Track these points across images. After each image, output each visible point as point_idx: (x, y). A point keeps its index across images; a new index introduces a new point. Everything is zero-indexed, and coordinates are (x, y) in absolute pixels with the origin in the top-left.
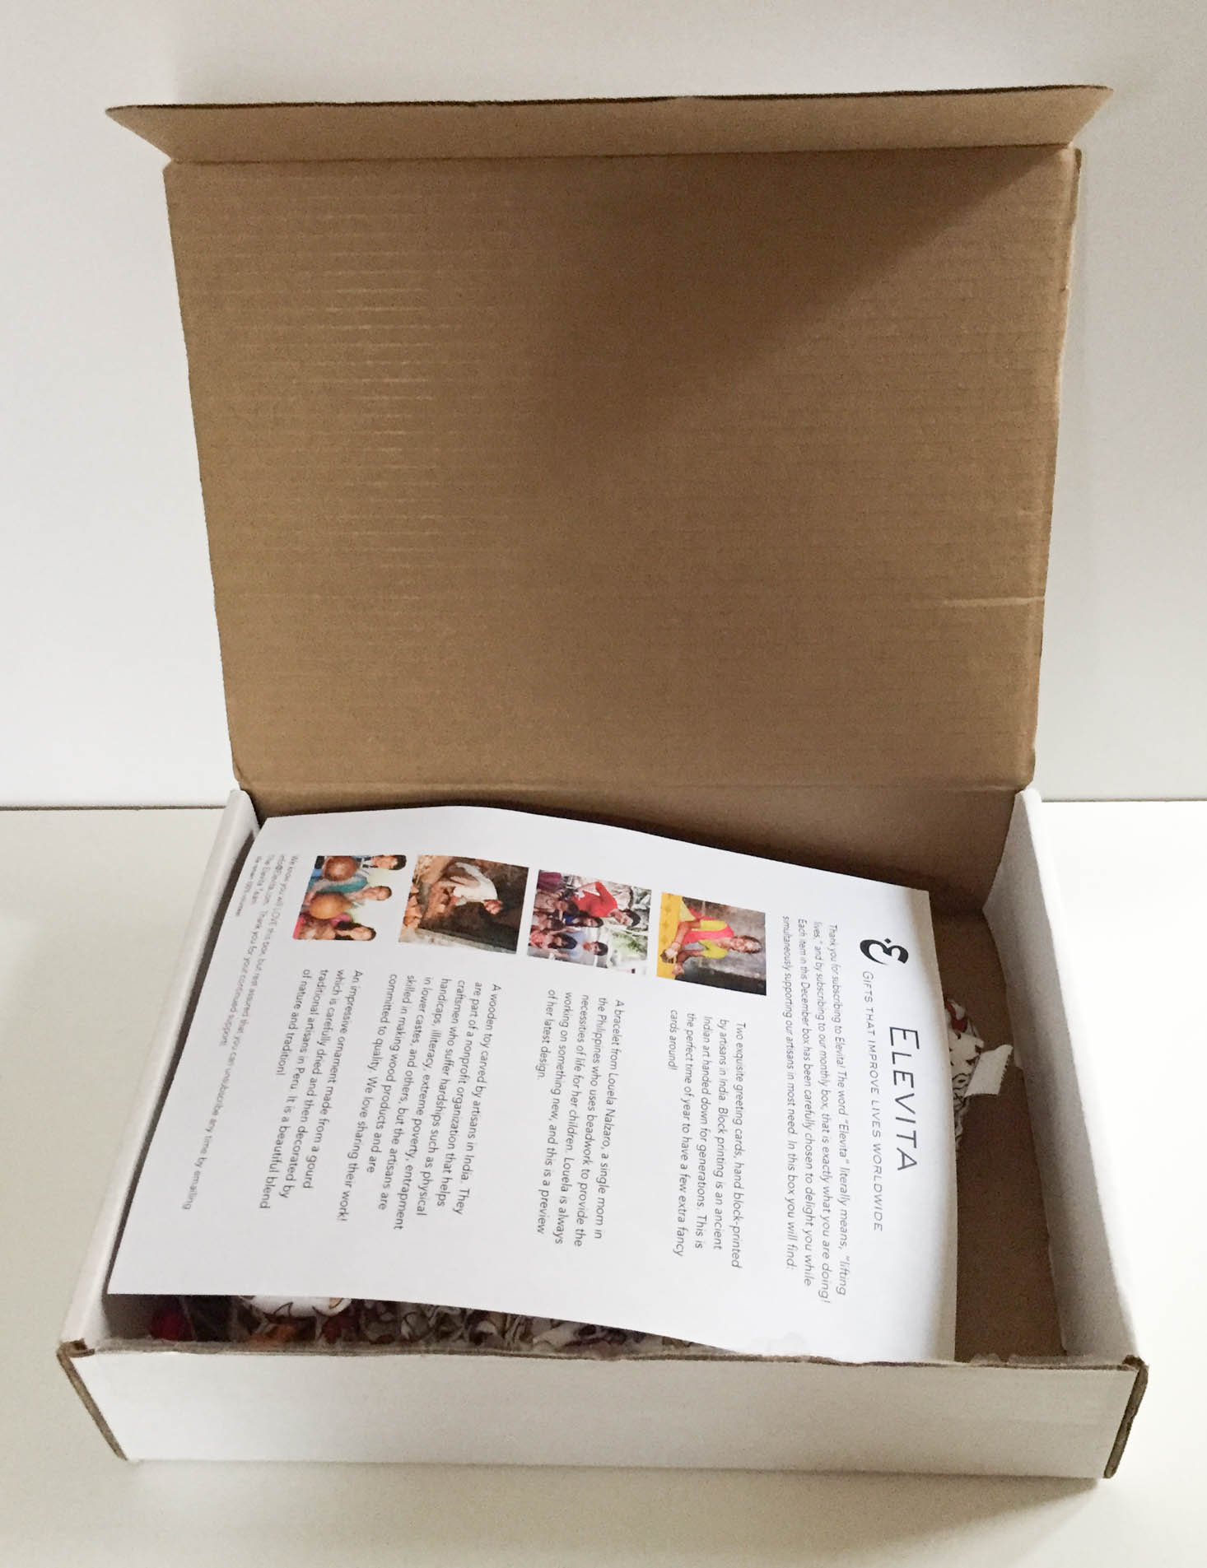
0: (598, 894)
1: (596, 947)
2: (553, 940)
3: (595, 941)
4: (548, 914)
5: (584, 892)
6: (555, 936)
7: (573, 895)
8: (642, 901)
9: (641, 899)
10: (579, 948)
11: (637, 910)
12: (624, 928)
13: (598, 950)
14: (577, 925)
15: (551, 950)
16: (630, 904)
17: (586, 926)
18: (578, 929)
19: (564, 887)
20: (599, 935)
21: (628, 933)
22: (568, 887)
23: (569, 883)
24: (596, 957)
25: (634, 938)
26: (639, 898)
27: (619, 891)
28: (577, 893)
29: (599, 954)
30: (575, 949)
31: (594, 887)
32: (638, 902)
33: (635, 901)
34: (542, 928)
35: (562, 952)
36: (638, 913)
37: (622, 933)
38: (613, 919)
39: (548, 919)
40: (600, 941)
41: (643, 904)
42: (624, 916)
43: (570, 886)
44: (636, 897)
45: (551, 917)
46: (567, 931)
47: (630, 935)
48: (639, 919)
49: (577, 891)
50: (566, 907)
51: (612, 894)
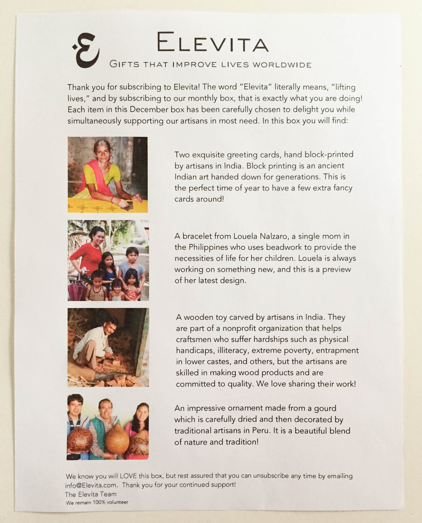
0: (81, 258)
1: (132, 255)
2: (132, 285)
3: (125, 256)
4: (108, 290)
5: (81, 268)
6: (128, 284)
7: (85, 275)
8: (80, 226)
9: (78, 227)
10: (133, 267)
11: (89, 229)
12: (107, 238)
13: (133, 253)
14: (114, 271)
15: (141, 285)
16: (85, 234)
17: (113, 264)
18: (118, 269)
19: (80, 282)
20: (118, 254)
21: (112, 234)
22: (79, 280)
23: (76, 279)
24: (140, 254)
25: (115, 230)
26: (77, 228)
27: (74, 243)
28: (83, 272)
29: (137, 253)
30: (137, 270)
31: (75, 261)
32: (82, 229)
33: (81, 231)
34: (123, 293)
35: (141, 278)
36: (91, 228)
37: (112, 239)
38: (101, 246)
39: (113, 290)
40: (125, 253)
41: (82, 225)
42: (96, 238)
43: (78, 277)
44: (77, 231)
45: (110, 288)
46: (122, 277)
47: (114, 233)
48: (96, 227)
49: (81, 273)
50: (97, 279)
51: (78, 248)
